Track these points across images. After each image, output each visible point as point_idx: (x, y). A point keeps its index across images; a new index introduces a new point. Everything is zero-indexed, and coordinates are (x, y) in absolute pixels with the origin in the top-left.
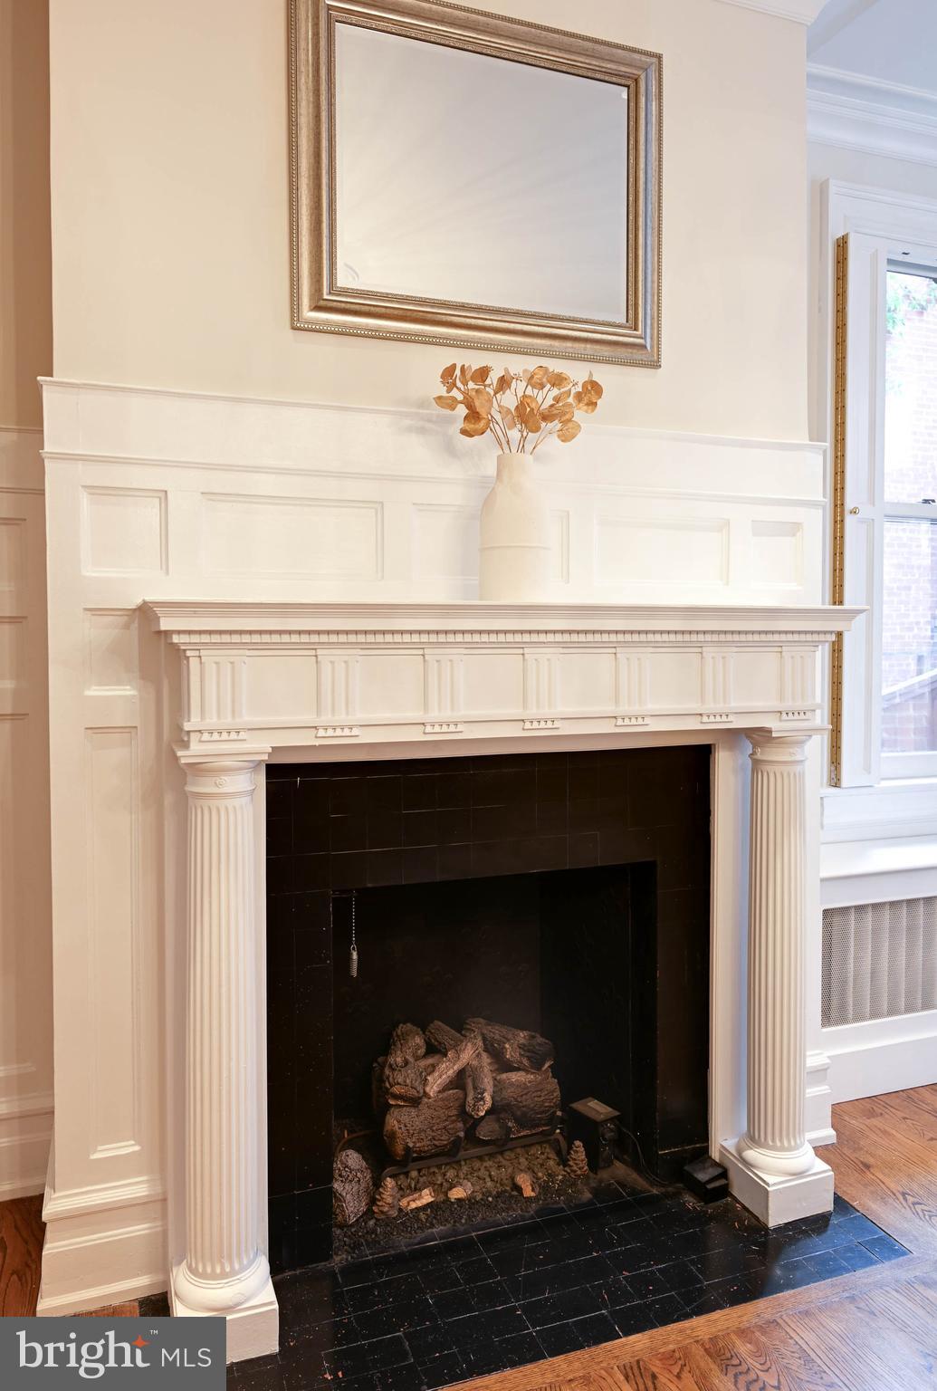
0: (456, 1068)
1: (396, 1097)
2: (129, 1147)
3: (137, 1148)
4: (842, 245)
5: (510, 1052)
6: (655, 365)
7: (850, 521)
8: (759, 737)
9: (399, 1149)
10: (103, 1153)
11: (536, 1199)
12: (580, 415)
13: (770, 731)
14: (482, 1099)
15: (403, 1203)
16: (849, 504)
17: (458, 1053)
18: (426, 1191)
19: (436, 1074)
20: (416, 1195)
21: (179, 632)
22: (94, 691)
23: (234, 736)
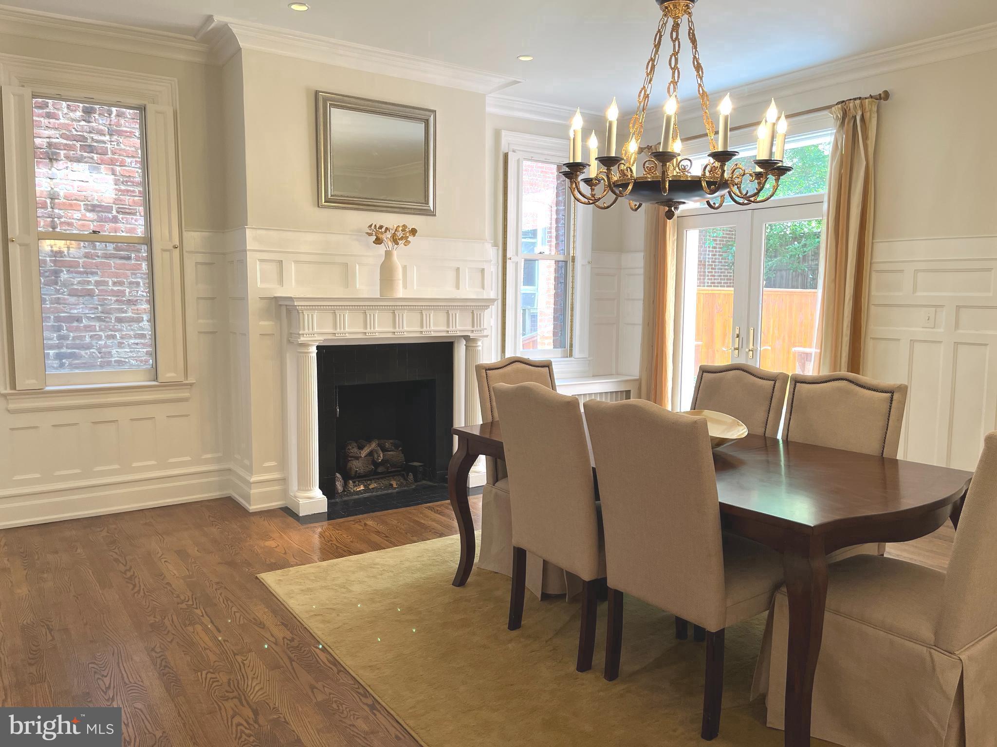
0: (370, 449)
1: (351, 457)
2: (273, 464)
3: (276, 464)
4: (506, 156)
5: (387, 445)
6: (435, 215)
7: (508, 261)
8: (467, 338)
9: (353, 473)
10: (267, 464)
11: (397, 488)
12: (411, 238)
13: (470, 336)
14: (380, 456)
15: (355, 489)
16: (508, 256)
17: (370, 445)
18: (362, 486)
19: (364, 451)
20: (359, 487)
21: (298, 306)
22: (262, 323)
23: (313, 335)
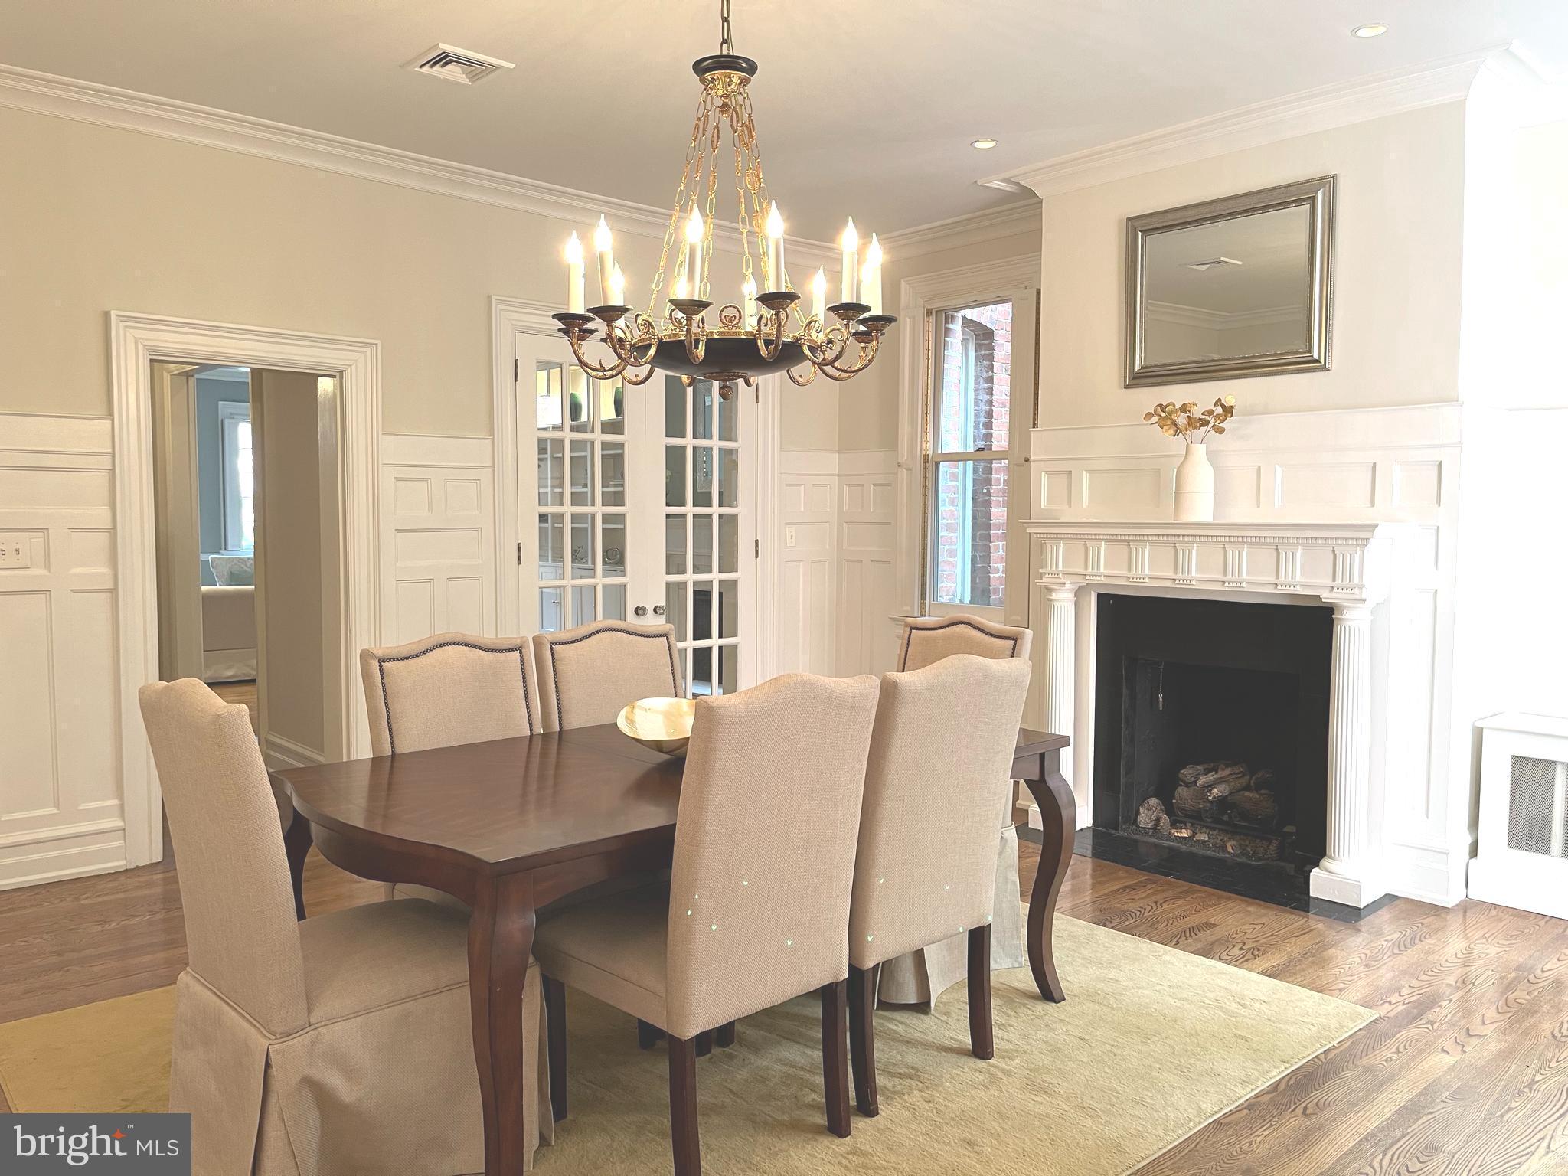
6: (1327, 369)
13: (1322, 597)
15: (1172, 831)
18: (1184, 831)
20: (1179, 831)
23: (1056, 576)
